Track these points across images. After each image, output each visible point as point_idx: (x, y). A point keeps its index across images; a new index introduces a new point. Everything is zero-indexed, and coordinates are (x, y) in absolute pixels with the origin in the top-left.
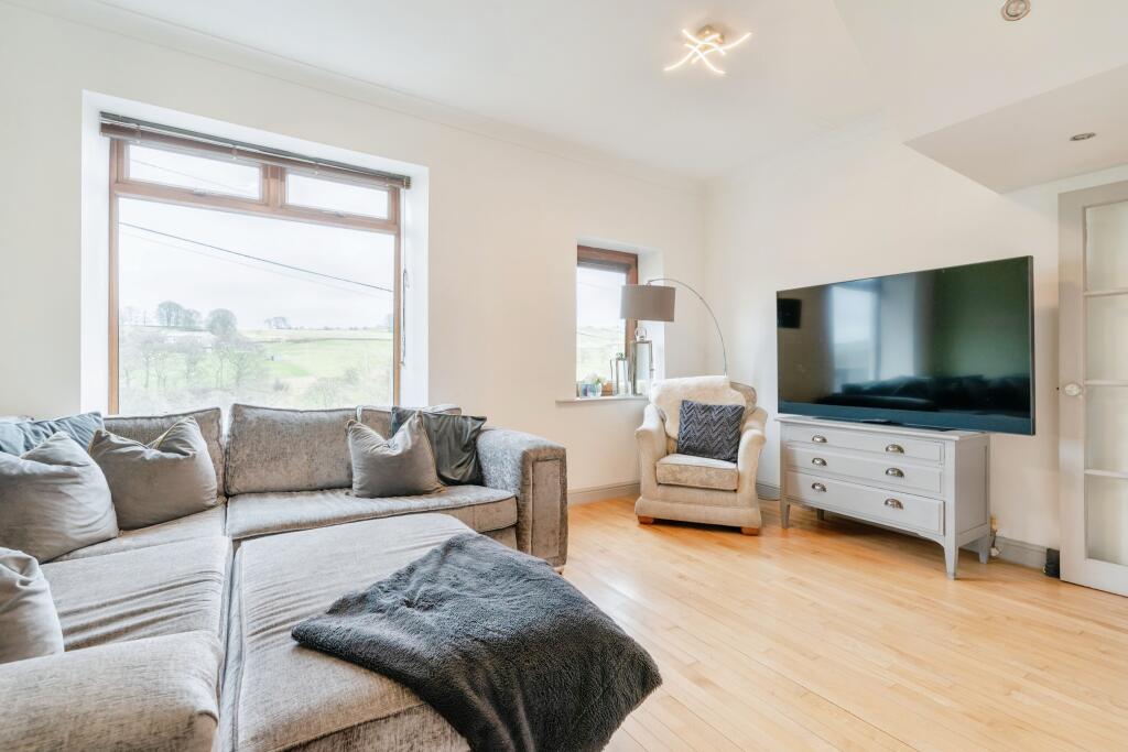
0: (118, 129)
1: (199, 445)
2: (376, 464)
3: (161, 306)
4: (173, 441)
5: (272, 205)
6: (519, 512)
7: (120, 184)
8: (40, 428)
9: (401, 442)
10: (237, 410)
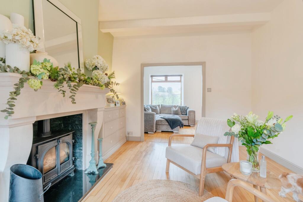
0: (152, 76)
1: (158, 108)
2: (174, 111)
3: (158, 87)
4: (156, 107)
5: (166, 81)
6: (188, 118)
7: (152, 81)
8: (147, 106)
9: (177, 109)
10: (161, 105)
